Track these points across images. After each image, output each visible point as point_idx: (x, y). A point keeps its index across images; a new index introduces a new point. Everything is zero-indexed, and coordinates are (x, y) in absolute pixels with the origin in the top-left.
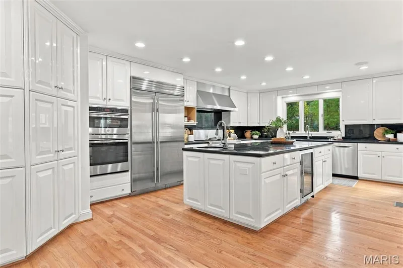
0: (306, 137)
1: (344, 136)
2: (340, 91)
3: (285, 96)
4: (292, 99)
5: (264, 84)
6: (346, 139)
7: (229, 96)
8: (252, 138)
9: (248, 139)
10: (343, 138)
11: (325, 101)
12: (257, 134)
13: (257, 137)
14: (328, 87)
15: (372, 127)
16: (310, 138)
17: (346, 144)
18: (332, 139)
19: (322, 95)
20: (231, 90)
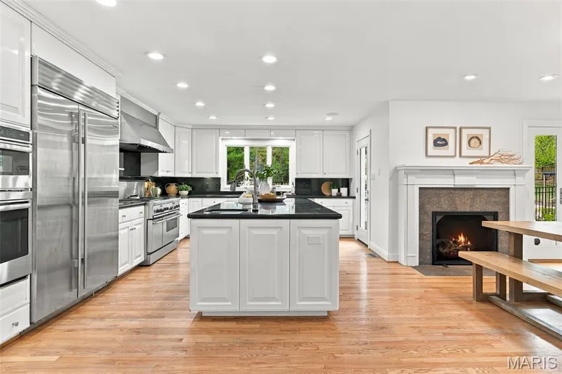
2: (294, 140)
4: (236, 142)
5: (213, 118)
7: (157, 128)
8: (178, 194)
9: (171, 196)
11: (274, 148)
12: (186, 189)
13: (186, 193)
15: (320, 181)
19: (271, 141)
20: (160, 120)
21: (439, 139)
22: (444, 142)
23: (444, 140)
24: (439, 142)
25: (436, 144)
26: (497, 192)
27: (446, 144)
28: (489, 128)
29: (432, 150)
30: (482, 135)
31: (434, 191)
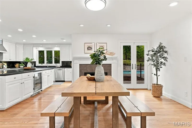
0: (47, 66)
1: (61, 66)
3: (38, 47)
4: (41, 49)
5: (24, 41)
6: (62, 67)
7: (2, 44)
8: (19, 67)
9: (17, 68)
10: (60, 66)
12: (22, 65)
13: (22, 67)
14: (56, 46)
16: (49, 66)
17: (61, 69)
18: (57, 67)
19: (54, 49)
20: (3, 41)
21: (89, 47)
22: (91, 48)
23: (91, 47)
24: (89, 48)
25: (88, 49)
26: (107, 66)
27: (92, 49)
28: (106, 43)
29: (87, 51)
30: (104, 46)
31: (85, 65)
